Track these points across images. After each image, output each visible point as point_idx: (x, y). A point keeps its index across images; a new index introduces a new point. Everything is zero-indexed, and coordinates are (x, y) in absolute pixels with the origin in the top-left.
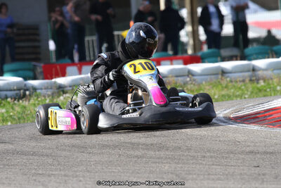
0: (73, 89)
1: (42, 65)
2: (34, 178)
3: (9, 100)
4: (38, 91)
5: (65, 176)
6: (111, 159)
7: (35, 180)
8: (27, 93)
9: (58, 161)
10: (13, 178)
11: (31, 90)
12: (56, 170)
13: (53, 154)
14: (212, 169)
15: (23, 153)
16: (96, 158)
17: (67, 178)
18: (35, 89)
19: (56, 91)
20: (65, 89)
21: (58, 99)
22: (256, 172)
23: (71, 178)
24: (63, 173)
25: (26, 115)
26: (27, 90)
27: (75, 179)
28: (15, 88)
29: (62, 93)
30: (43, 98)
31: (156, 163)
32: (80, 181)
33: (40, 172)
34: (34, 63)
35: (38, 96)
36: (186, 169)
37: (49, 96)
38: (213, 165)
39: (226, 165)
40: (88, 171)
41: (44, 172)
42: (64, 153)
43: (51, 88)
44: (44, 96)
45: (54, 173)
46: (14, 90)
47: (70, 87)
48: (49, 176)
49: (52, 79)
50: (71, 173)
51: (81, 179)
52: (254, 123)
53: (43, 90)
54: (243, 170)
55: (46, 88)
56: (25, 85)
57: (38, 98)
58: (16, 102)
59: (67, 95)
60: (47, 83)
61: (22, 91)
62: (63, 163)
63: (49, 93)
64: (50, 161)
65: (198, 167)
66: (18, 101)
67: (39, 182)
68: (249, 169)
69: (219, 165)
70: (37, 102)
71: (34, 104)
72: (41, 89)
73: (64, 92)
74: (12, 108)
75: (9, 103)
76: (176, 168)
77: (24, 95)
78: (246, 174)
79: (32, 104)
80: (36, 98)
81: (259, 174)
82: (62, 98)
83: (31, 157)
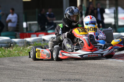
0: (34, 44)
1: (19, 33)
2: (13, 80)
3: (3, 48)
4: (17, 44)
5: (28, 79)
6: (51, 73)
7: (14, 80)
8: (12, 45)
9: (25, 73)
10: (3, 79)
11: (14, 43)
12: (24, 76)
13: (23, 70)
14: (99, 78)
15: (8, 69)
16: (44, 72)
17: (29, 80)
18: (15, 43)
19: (26, 44)
20: (30, 44)
21: (27, 48)
22: (121, 80)
23: (31, 80)
24: (27, 78)
25: (11, 55)
26: (12, 43)
27: (33, 80)
28: (6, 42)
29: (28, 45)
30: (19, 47)
31: (72, 75)
32: (36, 81)
33: (16, 77)
34: (16, 32)
35: (17, 46)
36: (87, 78)
37: (22, 46)
38: (100, 76)
39: (106, 77)
40: (40, 77)
41: (18, 77)
42: (28, 70)
43: (23, 43)
44: (20, 47)
45: (23, 78)
46: (6, 43)
47: (33, 42)
48: (21, 79)
49: (24, 38)
50: (31, 78)
51: (36, 80)
52: (120, 59)
53: (20, 44)
54: (114, 79)
55: (21, 43)
56: (11, 41)
57: (17, 47)
58: (6, 49)
59: (31, 46)
60: (22, 40)
61: (9, 44)
62: (27, 74)
63: (22, 45)
64: (21, 73)
65: (92, 77)
66: (7, 48)
67: (16, 81)
68: (117, 79)
69: (103, 76)
70: (16, 49)
71: (15, 50)
72: (19, 43)
73: (30, 45)
74: (4, 51)
75: (3, 49)
76: (82, 77)
77: (10, 46)
78: (115, 80)
79: (14, 50)
80: (16, 47)
81: (122, 81)
82: (28, 47)
83: (12, 71)
